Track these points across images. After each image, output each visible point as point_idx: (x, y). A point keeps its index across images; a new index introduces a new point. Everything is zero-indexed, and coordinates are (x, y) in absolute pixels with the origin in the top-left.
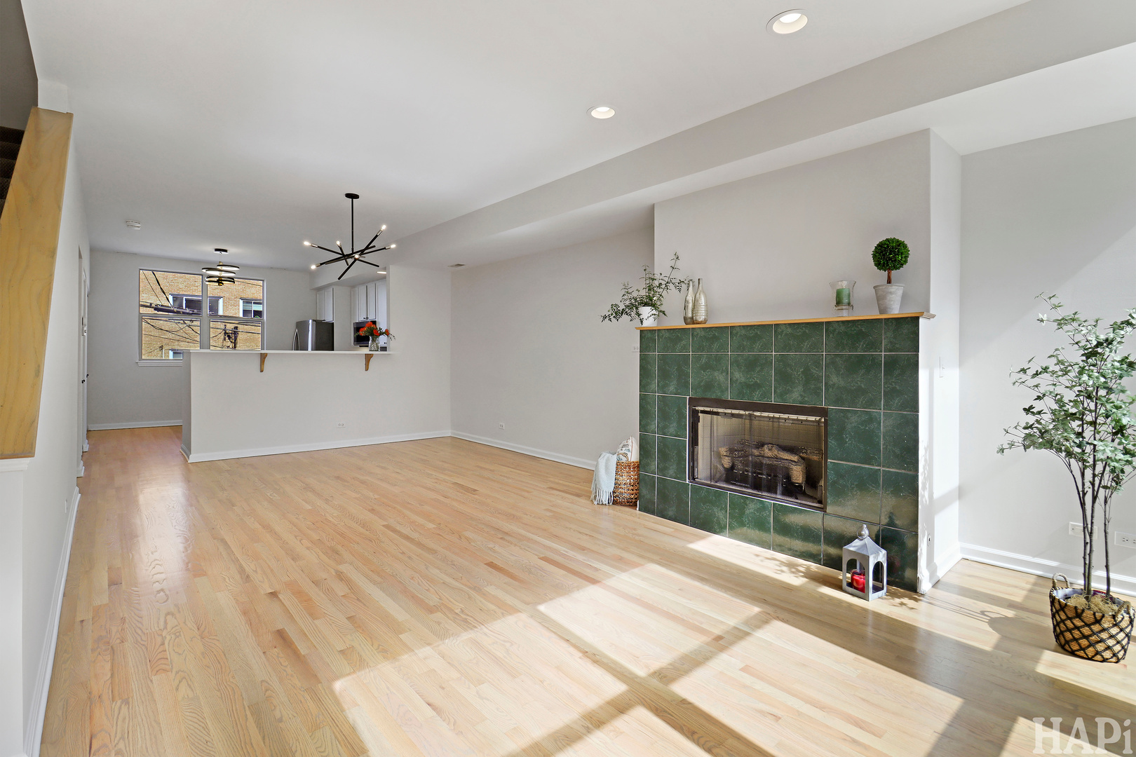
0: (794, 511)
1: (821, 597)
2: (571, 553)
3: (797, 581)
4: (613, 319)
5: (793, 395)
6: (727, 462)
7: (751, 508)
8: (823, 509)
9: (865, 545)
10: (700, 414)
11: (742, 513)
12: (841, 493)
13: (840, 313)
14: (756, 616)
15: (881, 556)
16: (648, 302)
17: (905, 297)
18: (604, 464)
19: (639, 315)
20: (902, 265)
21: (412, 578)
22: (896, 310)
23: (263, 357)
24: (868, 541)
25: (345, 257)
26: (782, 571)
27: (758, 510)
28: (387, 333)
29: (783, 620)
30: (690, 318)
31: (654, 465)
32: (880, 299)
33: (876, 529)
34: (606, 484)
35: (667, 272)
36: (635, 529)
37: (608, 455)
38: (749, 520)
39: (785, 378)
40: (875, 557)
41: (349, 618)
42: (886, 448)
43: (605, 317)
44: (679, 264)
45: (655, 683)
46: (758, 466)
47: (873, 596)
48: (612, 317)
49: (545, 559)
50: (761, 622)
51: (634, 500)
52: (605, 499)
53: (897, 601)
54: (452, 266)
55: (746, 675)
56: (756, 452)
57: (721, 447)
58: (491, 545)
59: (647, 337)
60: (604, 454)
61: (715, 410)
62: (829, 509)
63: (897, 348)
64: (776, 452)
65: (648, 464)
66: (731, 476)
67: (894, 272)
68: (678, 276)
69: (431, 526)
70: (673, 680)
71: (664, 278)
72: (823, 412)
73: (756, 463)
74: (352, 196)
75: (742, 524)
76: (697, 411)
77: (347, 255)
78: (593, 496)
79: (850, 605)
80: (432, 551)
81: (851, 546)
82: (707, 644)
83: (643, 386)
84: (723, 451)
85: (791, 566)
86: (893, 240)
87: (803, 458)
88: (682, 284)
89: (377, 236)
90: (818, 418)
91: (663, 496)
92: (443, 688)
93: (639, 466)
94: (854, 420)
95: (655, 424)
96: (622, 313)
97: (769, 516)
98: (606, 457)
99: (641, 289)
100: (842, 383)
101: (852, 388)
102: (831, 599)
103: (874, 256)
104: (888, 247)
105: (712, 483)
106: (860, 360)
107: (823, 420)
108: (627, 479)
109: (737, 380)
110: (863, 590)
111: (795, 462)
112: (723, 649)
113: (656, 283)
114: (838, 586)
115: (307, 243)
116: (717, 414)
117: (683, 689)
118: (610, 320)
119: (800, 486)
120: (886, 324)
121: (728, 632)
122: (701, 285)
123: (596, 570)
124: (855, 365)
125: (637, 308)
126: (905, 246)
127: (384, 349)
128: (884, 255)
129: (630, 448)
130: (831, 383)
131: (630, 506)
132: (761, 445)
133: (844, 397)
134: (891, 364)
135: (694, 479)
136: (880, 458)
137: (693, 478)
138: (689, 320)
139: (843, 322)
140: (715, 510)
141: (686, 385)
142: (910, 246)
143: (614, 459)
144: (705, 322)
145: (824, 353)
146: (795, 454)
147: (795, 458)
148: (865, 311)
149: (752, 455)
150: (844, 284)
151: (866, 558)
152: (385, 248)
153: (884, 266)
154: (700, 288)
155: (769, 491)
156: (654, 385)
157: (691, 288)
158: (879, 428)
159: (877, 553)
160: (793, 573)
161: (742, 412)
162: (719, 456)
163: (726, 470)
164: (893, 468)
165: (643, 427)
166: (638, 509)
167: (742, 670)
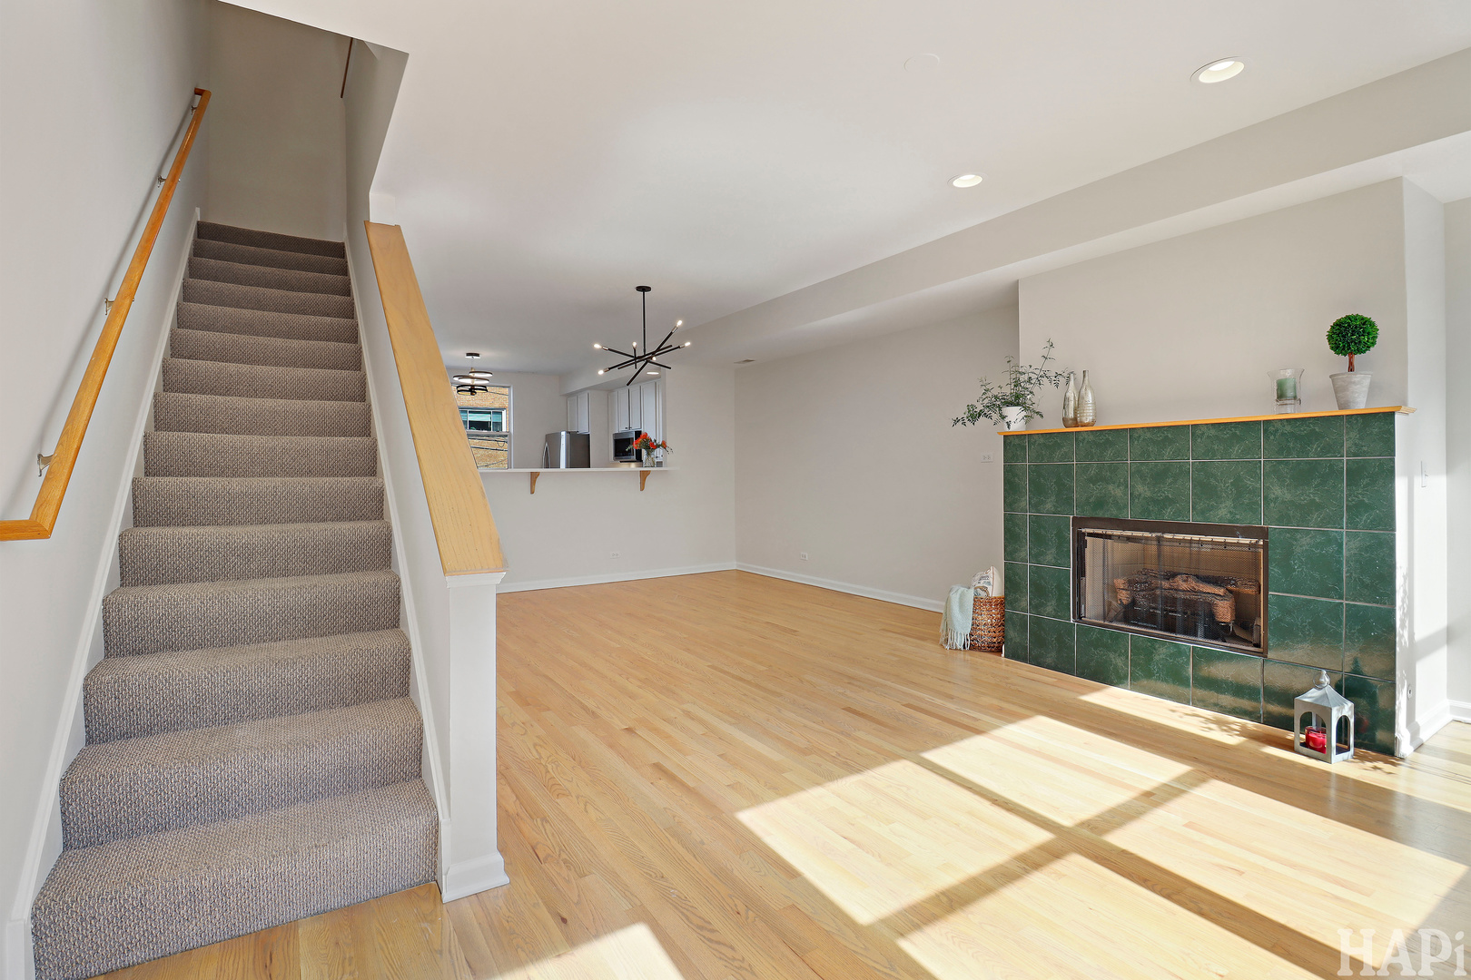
0: (1221, 657)
1: (1267, 758)
2: (938, 701)
3: (1233, 740)
4: (968, 423)
5: (1220, 512)
6: (1124, 597)
7: (1162, 653)
8: (1263, 654)
9: (1325, 695)
10: (1086, 538)
11: (1149, 658)
12: (1288, 634)
13: (1283, 410)
14: (1187, 775)
15: (1346, 709)
16: (1016, 401)
17: (1373, 390)
18: (957, 600)
19: (1003, 417)
20: (1369, 347)
21: (768, 720)
22: (1361, 404)
23: (534, 476)
24: (1330, 690)
25: (636, 359)
26: (1210, 729)
27: (1171, 656)
28: (664, 445)
29: (1224, 780)
30: (1071, 419)
31: (1026, 600)
32: (1339, 391)
33: (1337, 677)
34: (962, 625)
35: (1038, 362)
36: (1007, 678)
37: (962, 589)
38: (1159, 668)
39: (1207, 490)
40: (1338, 710)
41: (721, 756)
42: (1350, 577)
43: (957, 421)
44: (1053, 353)
45: (1086, 832)
46: (1171, 602)
47: (1335, 757)
48: (966, 420)
49: (908, 706)
50: (1197, 780)
51: (996, 645)
52: (959, 642)
53: (1369, 764)
54: (739, 363)
55: (1191, 831)
56: (1166, 584)
57: (1118, 577)
58: (841, 691)
59: (1013, 444)
60: (956, 588)
61: (1109, 532)
62: (1270, 655)
63: (1364, 451)
64: (1194, 584)
65: (1016, 600)
66: (1130, 614)
67: (1357, 357)
68: (1053, 368)
69: (762, 668)
70: (1106, 831)
71: (1035, 371)
72: (1263, 533)
73: (1166, 597)
74: (643, 289)
75: (1149, 675)
76: (1084, 533)
77: (639, 357)
78: (942, 639)
79: (1307, 768)
80: (780, 695)
81: (1306, 698)
82: (1136, 799)
83: (1009, 504)
84: (1120, 582)
85: (1219, 722)
86: (1356, 318)
87: (1231, 591)
88: (1060, 378)
89: (671, 333)
90: (1254, 541)
91: (1039, 641)
92: (853, 825)
93: (1002, 603)
94: (1304, 543)
95: (1026, 550)
96: (980, 415)
97: (1188, 663)
98: (959, 592)
99: (1003, 385)
100: (1288, 497)
101: (1303, 503)
102: (1281, 760)
103: (1330, 338)
104: (1349, 326)
105: (1106, 623)
106: (1313, 466)
107: (1262, 543)
108: (988, 618)
109: (1140, 495)
110: (1322, 750)
111: (1220, 595)
112: (1157, 804)
113: (1025, 377)
114: (1289, 746)
115: (597, 346)
116: (1109, 537)
117: (1120, 839)
118: (964, 424)
119: (1227, 626)
120: (1348, 422)
121: (1157, 788)
122: (1087, 378)
123: (976, 719)
124: (1304, 475)
125: (1000, 410)
126: (1372, 324)
127: (660, 464)
128: (1344, 336)
129: (991, 580)
130: (1273, 496)
131: (991, 652)
132: (1171, 576)
133: (1291, 513)
134: (1355, 474)
135: (1080, 618)
136: (1341, 589)
137: (1079, 616)
138: (1070, 422)
139: (1287, 420)
140: (1112, 656)
141: (1069, 501)
142: (1379, 324)
143: (970, 594)
144: (1092, 424)
145: (1262, 460)
146: (1220, 586)
147: (1221, 591)
148: (1318, 406)
149: (1162, 588)
150: (1288, 373)
151: (1328, 711)
152: (679, 347)
153: (1344, 349)
154: (1086, 381)
155: (1185, 633)
156: (1025, 502)
157: (1072, 383)
158: (1340, 551)
159: (1341, 706)
160: (1225, 731)
161: (1147, 534)
162: (1114, 590)
163: (1126, 607)
164: (1360, 601)
165: (1009, 554)
166: (1003, 655)
167: (1186, 825)
